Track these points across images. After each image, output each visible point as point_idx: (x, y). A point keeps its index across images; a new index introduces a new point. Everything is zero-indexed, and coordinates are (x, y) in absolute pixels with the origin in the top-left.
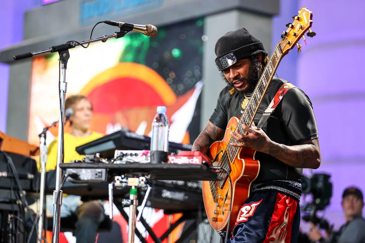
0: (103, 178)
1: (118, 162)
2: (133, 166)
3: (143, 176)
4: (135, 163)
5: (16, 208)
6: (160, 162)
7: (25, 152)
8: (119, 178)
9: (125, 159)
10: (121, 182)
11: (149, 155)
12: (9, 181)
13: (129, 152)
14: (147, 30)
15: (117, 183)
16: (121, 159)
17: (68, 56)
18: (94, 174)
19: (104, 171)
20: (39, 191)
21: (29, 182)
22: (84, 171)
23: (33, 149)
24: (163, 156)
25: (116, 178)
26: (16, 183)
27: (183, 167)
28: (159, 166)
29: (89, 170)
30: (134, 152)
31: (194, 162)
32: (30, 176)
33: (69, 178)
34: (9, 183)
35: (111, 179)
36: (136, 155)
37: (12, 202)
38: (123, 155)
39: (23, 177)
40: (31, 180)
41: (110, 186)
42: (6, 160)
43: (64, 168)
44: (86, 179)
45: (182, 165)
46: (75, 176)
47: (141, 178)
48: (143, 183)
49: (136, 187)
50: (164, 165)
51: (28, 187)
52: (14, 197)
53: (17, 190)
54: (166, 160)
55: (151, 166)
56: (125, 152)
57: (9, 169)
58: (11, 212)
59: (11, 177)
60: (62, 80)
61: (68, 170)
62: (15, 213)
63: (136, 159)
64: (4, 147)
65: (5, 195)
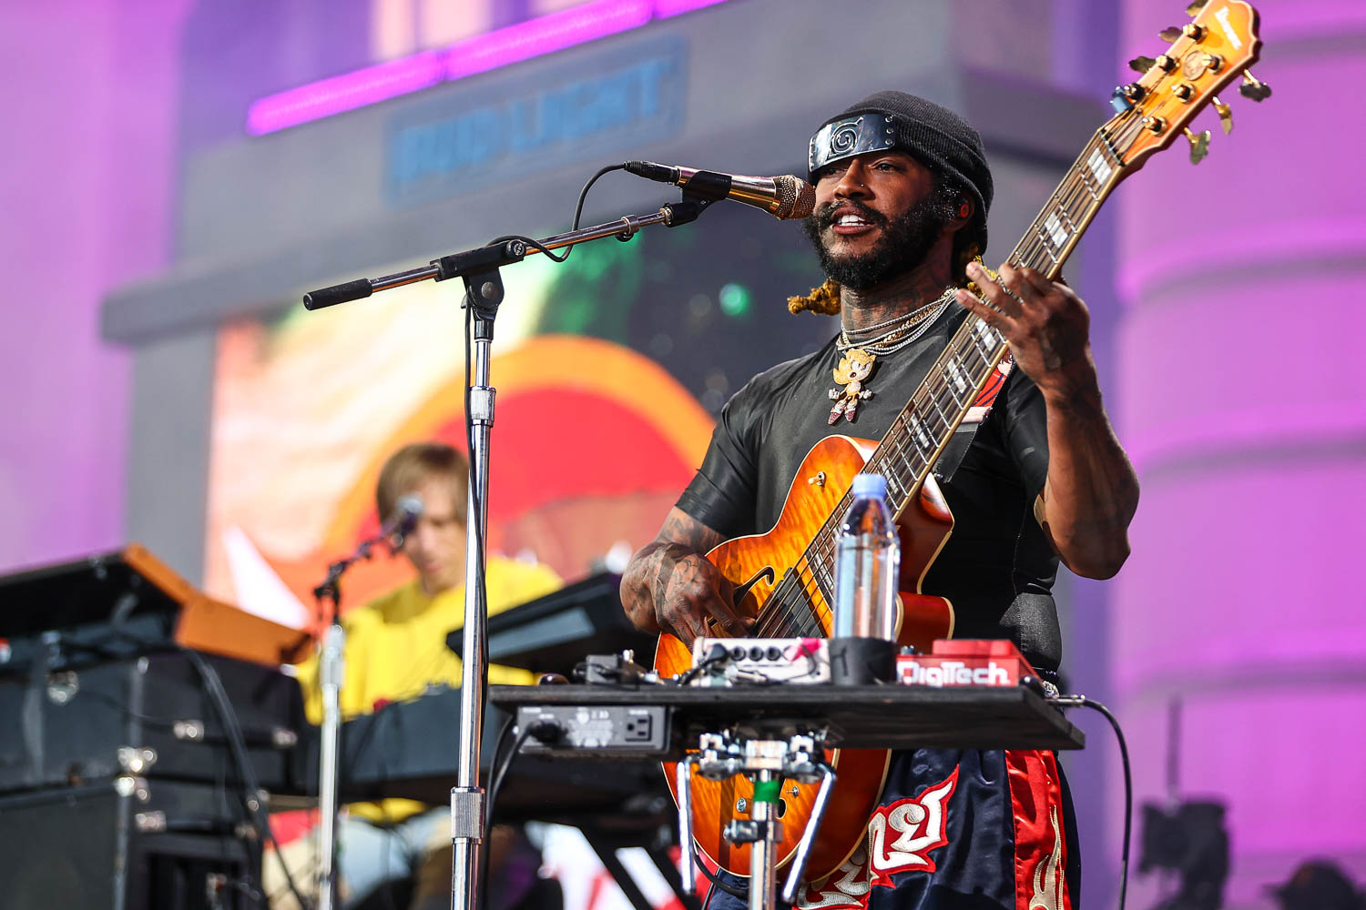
0: (657, 742)
1: (706, 682)
2: (765, 695)
3: (804, 733)
4: (769, 684)
5: (235, 851)
6: (867, 680)
7: (263, 652)
8: (718, 740)
9: (732, 671)
10: (723, 755)
11: (823, 652)
12: (207, 753)
13: (746, 644)
14: (778, 197)
15: (711, 757)
16: (717, 671)
17: (499, 293)
18: (622, 725)
19: (658, 713)
20: (316, 792)
21: (277, 760)
22: (582, 715)
24: (878, 657)
25: (705, 739)
26: (233, 761)
27: (948, 698)
28: (864, 695)
29: (604, 713)
30: (764, 644)
31: (991, 681)
32: (284, 737)
33: (531, 742)
34: (209, 763)
35: (682, 745)
36: (773, 654)
37: (221, 830)
38: (726, 656)
39: (261, 742)
40: (287, 752)
41: (683, 771)
42: (197, 680)
43: (502, 707)
44: (591, 743)
45: (948, 689)
46: (552, 735)
47: (798, 741)
48: (802, 758)
49: (773, 772)
50: (881, 692)
51: (276, 775)
52: (226, 813)
53: (237, 787)
54: (889, 674)
55: (837, 697)
56: (730, 644)
57: (209, 713)
58: (217, 866)
59: (216, 742)
60: (477, 379)
61: (526, 710)
62: (232, 869)
63: (775, 672)
64: (190, 634)
65: (197, 803)
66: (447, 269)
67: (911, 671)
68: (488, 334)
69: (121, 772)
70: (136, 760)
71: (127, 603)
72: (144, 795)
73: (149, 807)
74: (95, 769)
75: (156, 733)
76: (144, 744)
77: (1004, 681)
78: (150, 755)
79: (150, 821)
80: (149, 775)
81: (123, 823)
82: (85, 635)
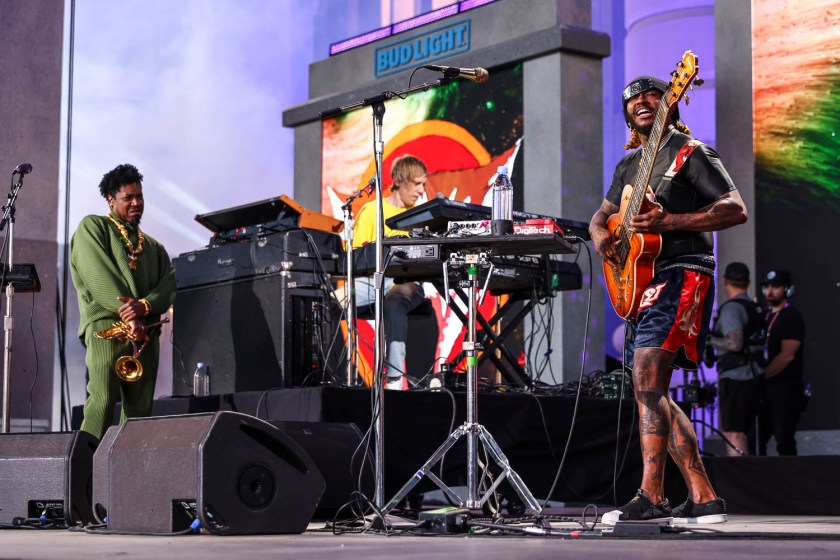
0: (436, 256)
1: (452, 236)
2: (471, 239)
3: (484, 251)
4: (472, 235)
5: (320, 294)
6: (503, 234)
7: (328, 228)
8: (455, 254)
9: (460, 232)
10: (457, 260)
11: (489, 225)
12: (310, 262)
13: (465, 223)
14: (476, 75)
15: (453, 261)
16: (456, 232)
17: (384, 110)
18: (424, 251)
19: (436, 247)
20: (346, 274)
21: (333, 263)
22: (411, 248)
23: (335, 224)
24: (507, 226)
25: (452, 255)
26: (318, 264)
27: (530, 239)
28: (502, 239)
29: (418, 247)
30: (470, 223)
31: (545, 232)
32: (335, 256)
33: (395, 257)
34: (310, 265)
35: (444, 256)
36: (474, 226)
37: (315, 287)
38: (458, 227)
39: (327, 258)
40: (336, 260)
41: (445, 266)
42: (306, 238)
43: (386, 246)
44: (414, 257)
45: (530, 235)
46: (402, 255)
47: (481, 254)
48: (483, 259)
49: (475, 264)
50: (509, 237)
51: (333, 270)
52: (317, 282)
53: (320, 272)
54: (511, 231)
55: (493, 239)
56: (459, 223)
57: (310, 249)
58: (315, 299)
59: (313, 258)
60: (377, 139)
61: (393, 247)
62: (320, 300)
63: (474, 232)
64: (303, 223)
65: (307, 279)
66: (367, 104)
67: (518, 230)
68: (381, 124)
69: (282, 269)
70: (286, 265)
71: (282, 214)
72: (289, 276)
73: (291, 280)
74: (273, 268)
75: (293, 256)
76: (289, 260)
77: (549, 232)
78: (291, 263)
79: (292, 285)
80: (291, 270)
81: (283, 286)
82: (269, 225)
